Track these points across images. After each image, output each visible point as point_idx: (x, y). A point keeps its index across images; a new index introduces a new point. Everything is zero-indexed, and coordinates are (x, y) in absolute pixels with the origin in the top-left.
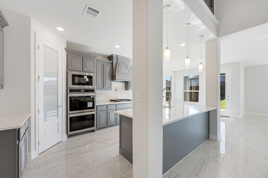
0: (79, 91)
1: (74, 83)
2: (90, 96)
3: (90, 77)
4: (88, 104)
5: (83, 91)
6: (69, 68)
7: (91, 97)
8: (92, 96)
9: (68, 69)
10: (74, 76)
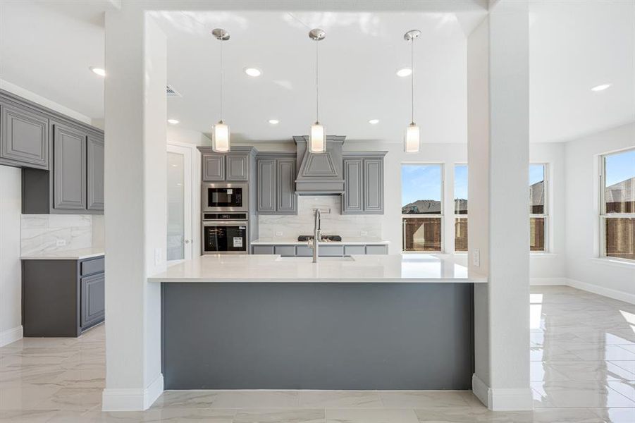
0: (220, 216)
1: (211, 204)
2: (238, 227)
3: (238, 191)
4: (234, 241)
5: (225, 216)
6: (204, 179)
7: (240, 228)
8: (242, 227)
9: (204, 181)
10: (211, 191)
